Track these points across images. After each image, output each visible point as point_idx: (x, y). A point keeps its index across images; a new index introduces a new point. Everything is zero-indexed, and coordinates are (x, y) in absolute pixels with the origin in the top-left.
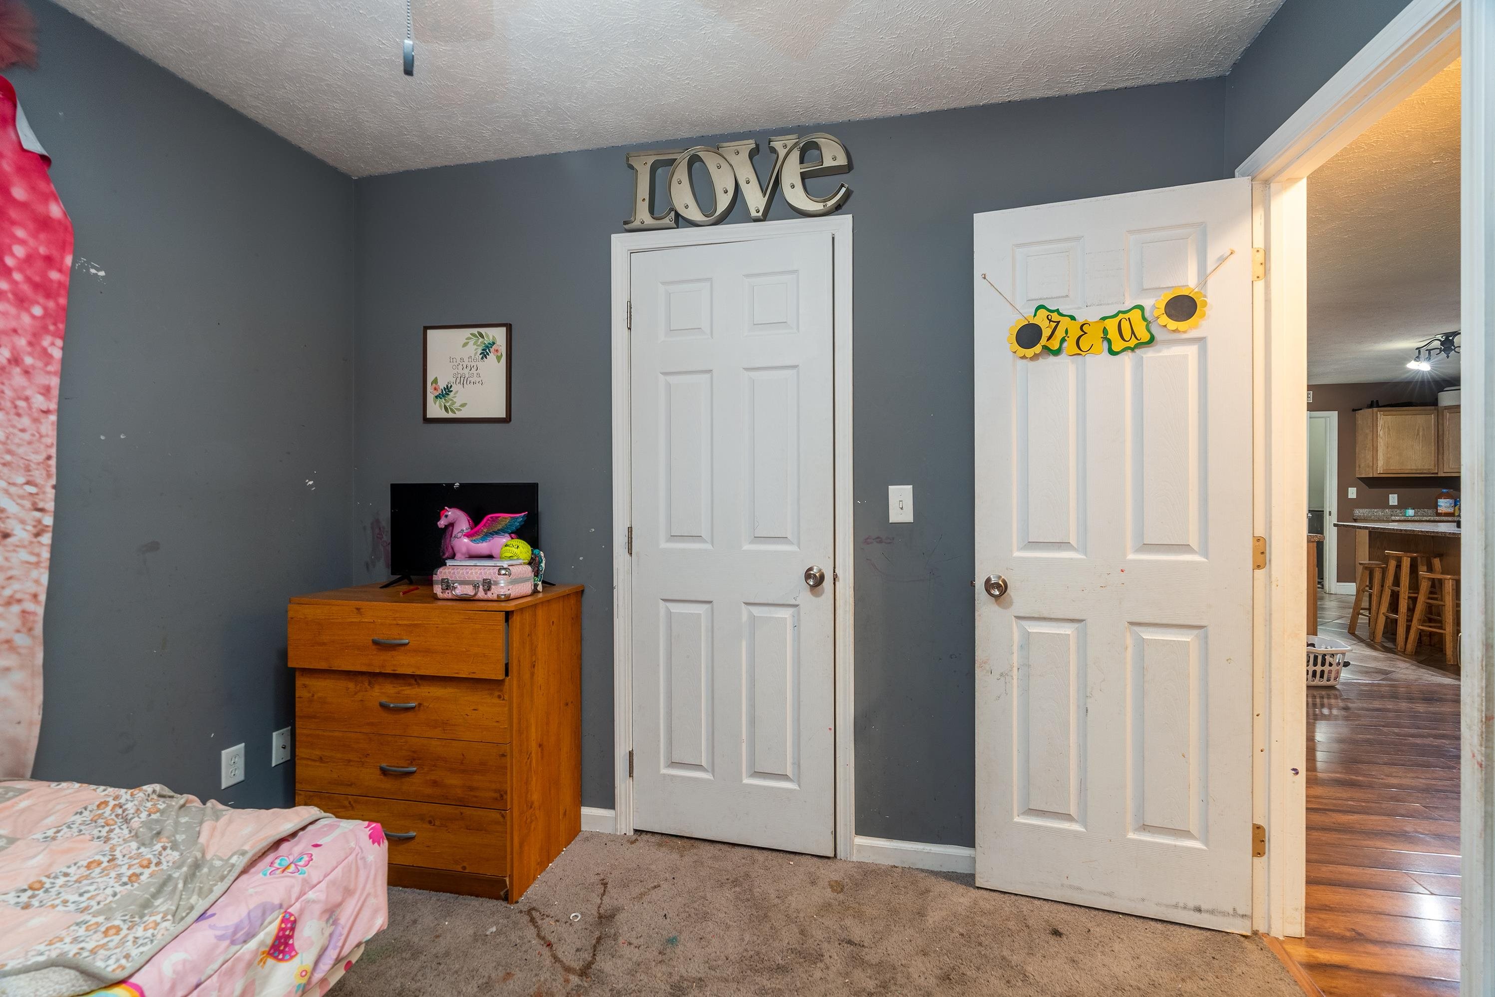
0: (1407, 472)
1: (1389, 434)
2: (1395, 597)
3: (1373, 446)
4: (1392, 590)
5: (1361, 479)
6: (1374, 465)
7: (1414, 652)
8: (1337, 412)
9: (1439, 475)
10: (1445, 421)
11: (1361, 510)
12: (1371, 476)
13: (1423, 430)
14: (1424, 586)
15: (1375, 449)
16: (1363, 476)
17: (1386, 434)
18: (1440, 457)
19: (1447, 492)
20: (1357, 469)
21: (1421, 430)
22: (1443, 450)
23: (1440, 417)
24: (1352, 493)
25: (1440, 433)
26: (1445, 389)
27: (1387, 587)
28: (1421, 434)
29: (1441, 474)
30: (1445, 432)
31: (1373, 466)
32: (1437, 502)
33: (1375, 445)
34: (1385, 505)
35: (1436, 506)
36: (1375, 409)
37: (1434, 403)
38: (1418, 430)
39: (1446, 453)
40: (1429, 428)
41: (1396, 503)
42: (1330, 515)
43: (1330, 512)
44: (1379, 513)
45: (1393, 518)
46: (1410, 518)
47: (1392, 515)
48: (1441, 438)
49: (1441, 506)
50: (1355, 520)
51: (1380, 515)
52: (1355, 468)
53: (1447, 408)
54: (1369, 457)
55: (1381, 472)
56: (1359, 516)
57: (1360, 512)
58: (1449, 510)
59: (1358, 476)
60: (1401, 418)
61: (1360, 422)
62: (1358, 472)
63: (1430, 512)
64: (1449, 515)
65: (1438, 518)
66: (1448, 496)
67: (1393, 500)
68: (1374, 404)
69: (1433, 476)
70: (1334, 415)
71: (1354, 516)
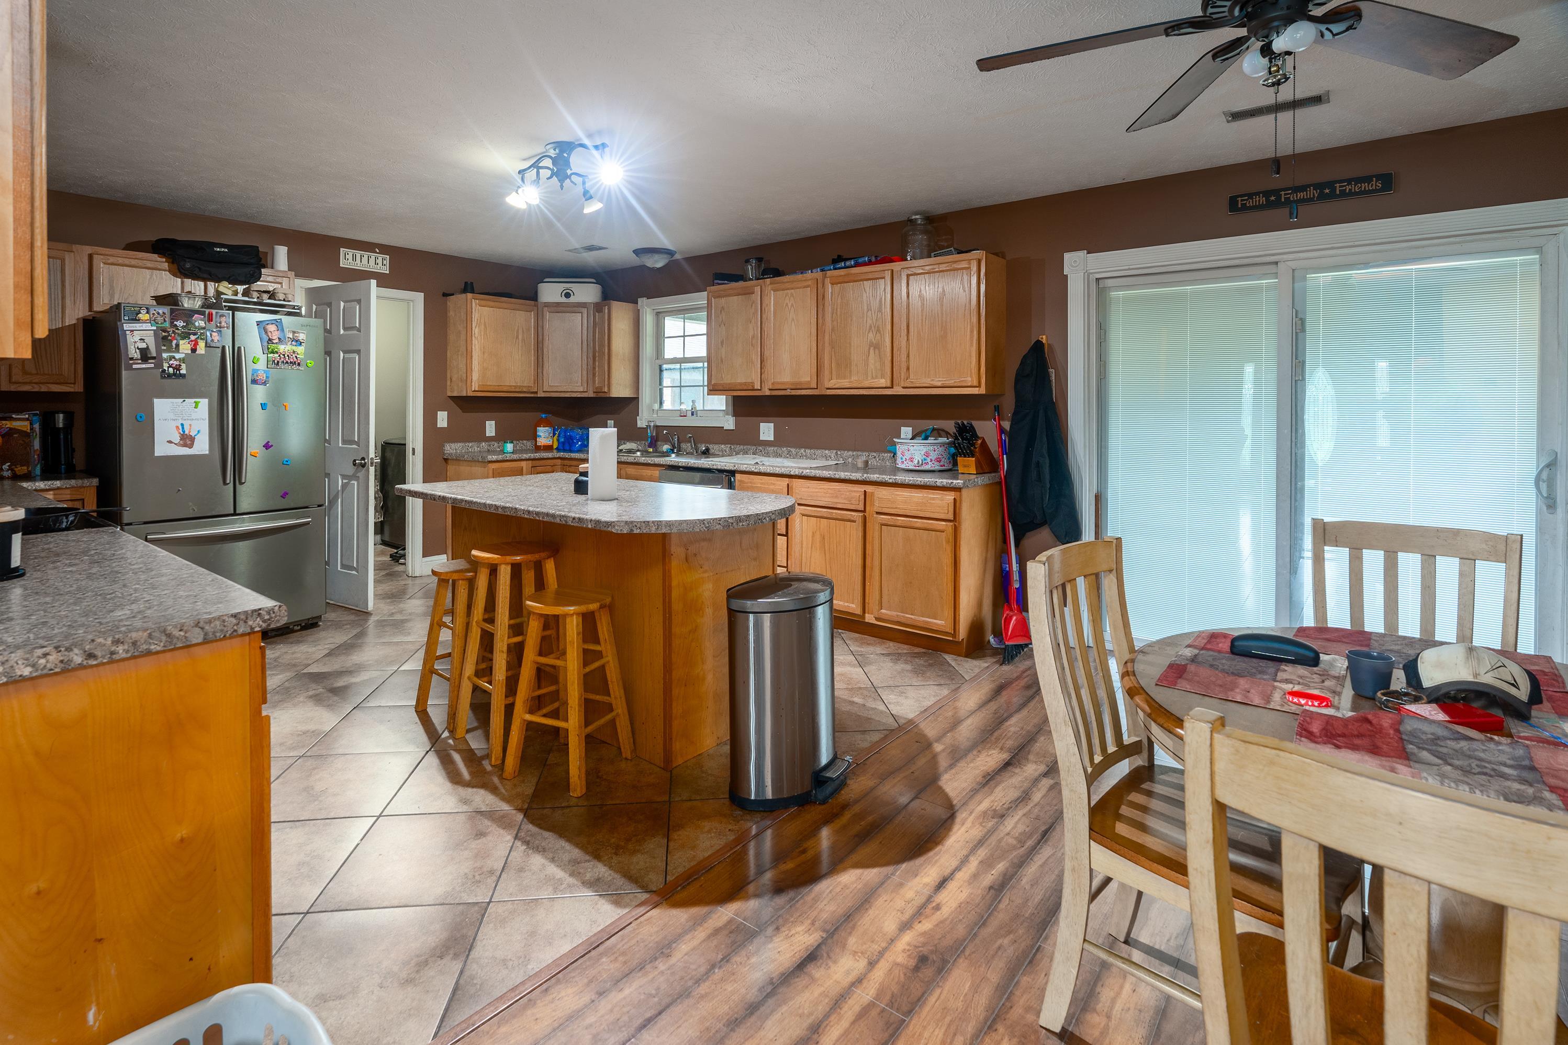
0: (505, 389)
1: (485, 333)
2: (487, 640)
3: (467, 349)
4: (482, 630)
5: (452, 398)
6: (467, 380)
7: (517, 771)
8: (422, 295)
9: (538, 396)
10: (545, 323)
11: (454, 446)
12: (464, 394)
13: (523, 331)
14: (534, 629)
15: (469, 355)
16: (455, 394)
17: (482, 333)
18: (540, 370)
19: (546, 418)
20: (448, 383)
21: (520, 331)
22: (543, 361)
23: (540, 317)
24: (442, 419)
25: (540, 337)
26: (545, 280)
27: (474, 623)
28: (520, 337)
29: (541, 394)
30: (545, 338)
32: (536, 432)
33: (469, 349)
34: (481, 437)
35: (535, 437)
36: (470, 295)
37: (534, 297)
38: (518, 332)
39: (546, 366)
40: (529, 330)
41: (493, 434)
42: (414, 454)
43: (414, 450)
44: (474, 448)
45: (490, 458)
46: (508, 457)
47: (489, 450)
48: (540, 345)
49: (540, 436)
50: (446, 460)
51: (474, 452)
52: (446, 381)
53: (547, 305)
54: (462, 366)
55: (477, 389)
56: (450, 454)
57: (451, 448)
58: (548, 442)
59: (449, 394)
60: (499, 312)
61: (451, 313)
62: (448, 388)
63: (529, 444)
64: (548, 448)
65: (537, 455)
66: (547, 423)
67: (490, 428)
68: (468, 288)
69: (532, 395)
70: (419, 297)
71: (444, 454)
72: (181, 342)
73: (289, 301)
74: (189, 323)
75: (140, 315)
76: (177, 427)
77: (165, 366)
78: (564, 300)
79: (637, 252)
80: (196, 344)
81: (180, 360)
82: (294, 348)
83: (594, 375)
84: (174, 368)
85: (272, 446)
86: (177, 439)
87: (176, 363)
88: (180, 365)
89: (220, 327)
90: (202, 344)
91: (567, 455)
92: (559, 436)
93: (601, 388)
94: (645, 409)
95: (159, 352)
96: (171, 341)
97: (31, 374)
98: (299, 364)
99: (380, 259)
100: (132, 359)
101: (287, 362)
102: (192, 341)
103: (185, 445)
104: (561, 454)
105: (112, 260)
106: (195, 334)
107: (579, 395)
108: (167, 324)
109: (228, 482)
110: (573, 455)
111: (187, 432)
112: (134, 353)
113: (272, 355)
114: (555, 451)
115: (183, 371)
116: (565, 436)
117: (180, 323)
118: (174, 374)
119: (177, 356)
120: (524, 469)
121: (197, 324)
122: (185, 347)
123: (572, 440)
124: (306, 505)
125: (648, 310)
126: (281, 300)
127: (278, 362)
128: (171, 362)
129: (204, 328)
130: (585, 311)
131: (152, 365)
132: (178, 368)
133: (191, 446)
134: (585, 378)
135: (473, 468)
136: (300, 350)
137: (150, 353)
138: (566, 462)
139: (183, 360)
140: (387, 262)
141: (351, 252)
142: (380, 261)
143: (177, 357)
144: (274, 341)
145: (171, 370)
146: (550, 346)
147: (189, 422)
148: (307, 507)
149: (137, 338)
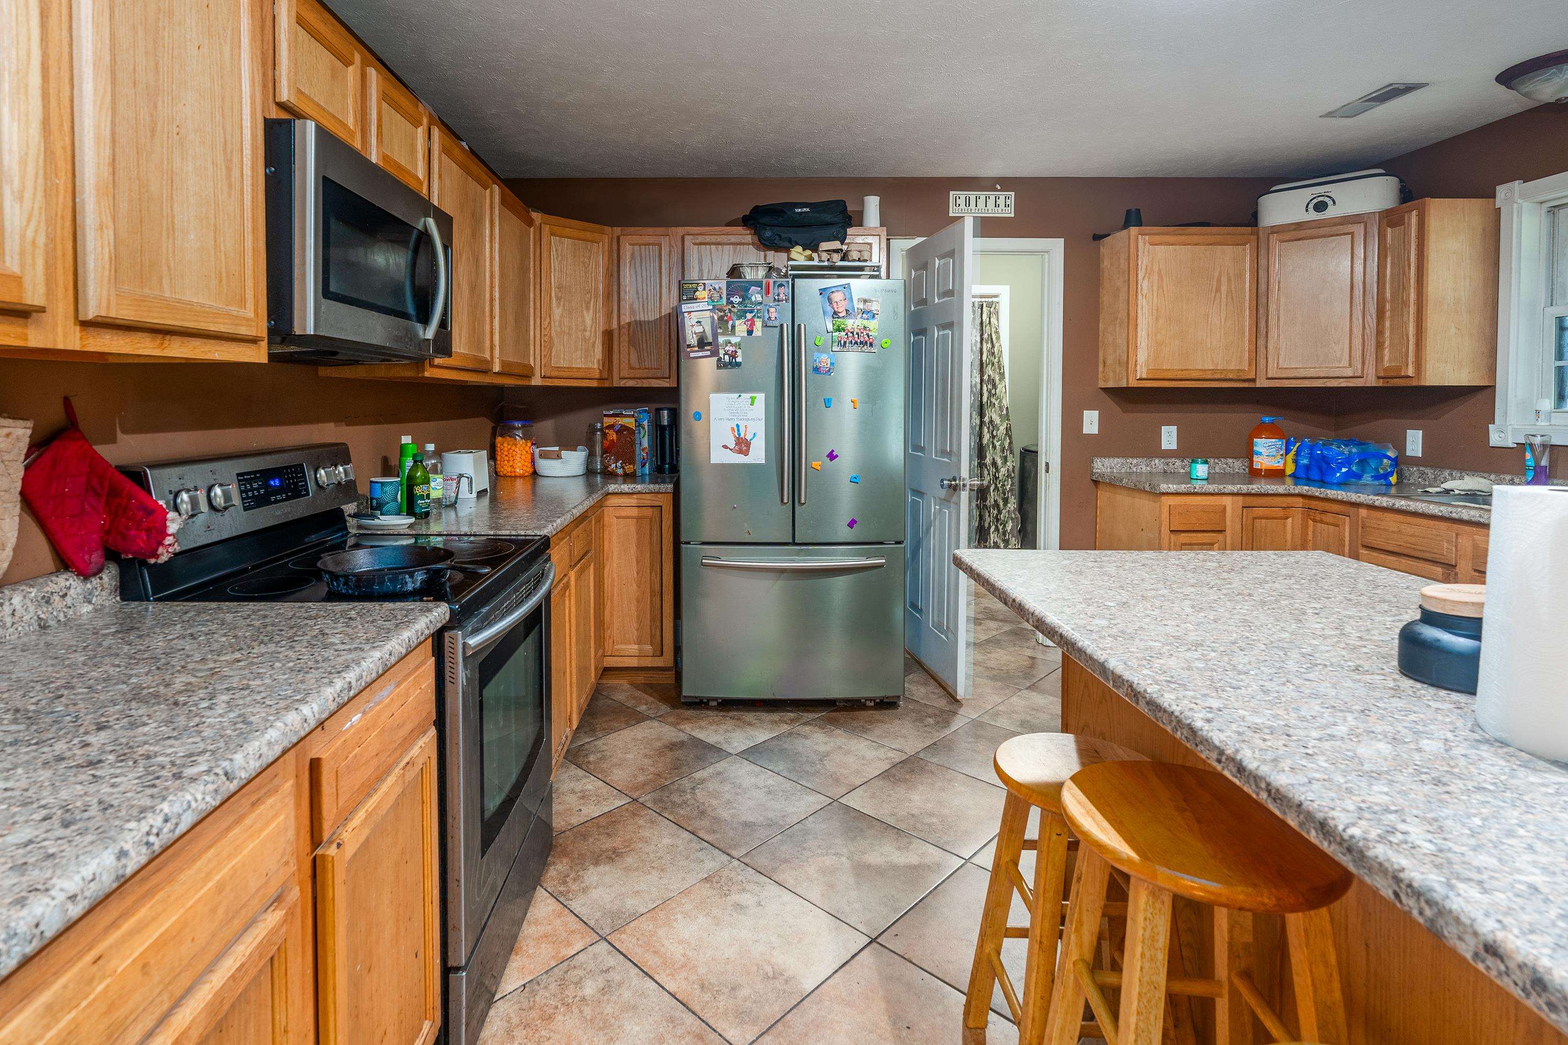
0: (1195, 375)
1: (1160, 287)
3: (1128, 314)
5: (1106, 390)
8: (1061, 241)
9: (1258, 385)
10: (1271, 261)
11: (1107, 462)
12: (1124, 384)
13: (1229, 280)
15: (1131, 321)
16: (1111, 384)
17: (1155, 288)
18: (1261, 342)
19: (1272, 423)
20: (1101, 369)
21: (1224, 280)
22: (1267, 327)
23: (1263, 252)
24: (1091, 422)
25: (1263, 287)
26: (1277, 187)
28: (1224, 288)
29: (1261, 383)
30: (1271, 286)
31: (1127, 363)
32: (1251, 445)
33: (1132, 313)
34: (1153, 450)
35: (1250, 454)
36: (1134, 230)
37: (1252, 219)
38: (1219, 281)
39: (1273, 334)
40: (1240, 276)
41: (1174, 446)
42: (1047, 471)
43: (1047, 464)
44: (1140, 466)
45: (1164, 487)
46: (1198, 486)
47: (1165, 472)
48: (1263, 300)
49: (1260, 454)
50: (1096, 483)
51: (1141, 473)
52: (1097, 367)
53: (1276, 230)
54: (1121, 341)
55: (1144, 376)
56: (1102, 475)
57: (1103, 466)
58: (1275, 463)
59: (1102, 384)
60: (1184, 252)
61: (1106, 264)
62: (1100, 375)
63: (1238, 465)
64: (1276, 475)
65: (1255, 488)
66: (1273, 431)
67: (1169, 437)
68: (1133, 219)
69: (1246, 385)
70: (1057, 246)
71: (1092, 474)
72: (737, 322)
73: (865, 261)
74: (745, 297)
75: (697, 293)
76: (733, 429)
77: (722, 352)
78: (1313, 215)
79: (1508, 78)
80: (753, 324)
81: (735, 345)
82: (865, 323)
83: (1379, 346)
84: (730, 356)
85: (837, 456)
86: (732, 445)
87: (731, 349)
88: (736, 352)
89: (779, 301)
90: (758, 324)
91: (1316, 491)
92: (1298, 453)
93: (1399, 369)
94: (1512, 409)
95: (715, 336)
96: (727, 322)
97: (634, 369)
98: (871, 345)
99: (1002, 198)
100: (689, 346)
101: (856, 343)
102: (748, 321)
103: (740, 452)
104: (1305, 489)
105: (700, 239)
106: (751, 312)
107: (1343, 383)
108: (724, 301)
109: (785, 501)
110: (1331, 493)
111: (742, 435)
112: (692, 340)
113: (837, 333)
114: (1289, 481)
115: (739, 359)
116: (1311, 456)
117: (736, 299)
118: (730, 363)
119: (734, 340)
120: (1229, 509)
121: (753, 298)
122: (741, 327)
123: (1328, 464)
124: (880, 540)
125: (1526, 205)
126: (854, 260)
127: (845, 343)
128: (727, 348)
129: (761, 303)
130: (1359, 230)
131: (708, 353)
132: (733, 355)
133: (746, 453)
134: (1359, 353)
135: (1137, 500)
136: (873, 324)
137: (707, 338)
138: (1314, 504)
139: (738, 345)
140: (1012, 202)
141: (962, 195)
142: (1001, 202)
143: (733, 342)
144: (841, 315)
145: (727, 357)
146: (1283, 300)
147: (745, 423)
148: (882, 543)
149: (694, 322)
